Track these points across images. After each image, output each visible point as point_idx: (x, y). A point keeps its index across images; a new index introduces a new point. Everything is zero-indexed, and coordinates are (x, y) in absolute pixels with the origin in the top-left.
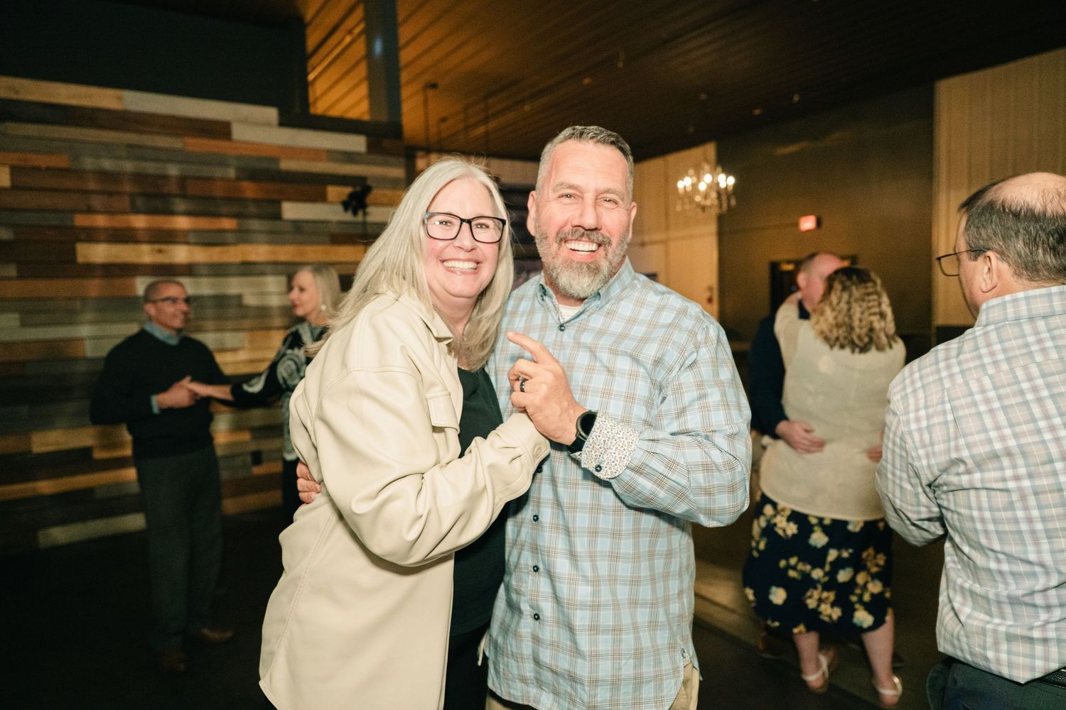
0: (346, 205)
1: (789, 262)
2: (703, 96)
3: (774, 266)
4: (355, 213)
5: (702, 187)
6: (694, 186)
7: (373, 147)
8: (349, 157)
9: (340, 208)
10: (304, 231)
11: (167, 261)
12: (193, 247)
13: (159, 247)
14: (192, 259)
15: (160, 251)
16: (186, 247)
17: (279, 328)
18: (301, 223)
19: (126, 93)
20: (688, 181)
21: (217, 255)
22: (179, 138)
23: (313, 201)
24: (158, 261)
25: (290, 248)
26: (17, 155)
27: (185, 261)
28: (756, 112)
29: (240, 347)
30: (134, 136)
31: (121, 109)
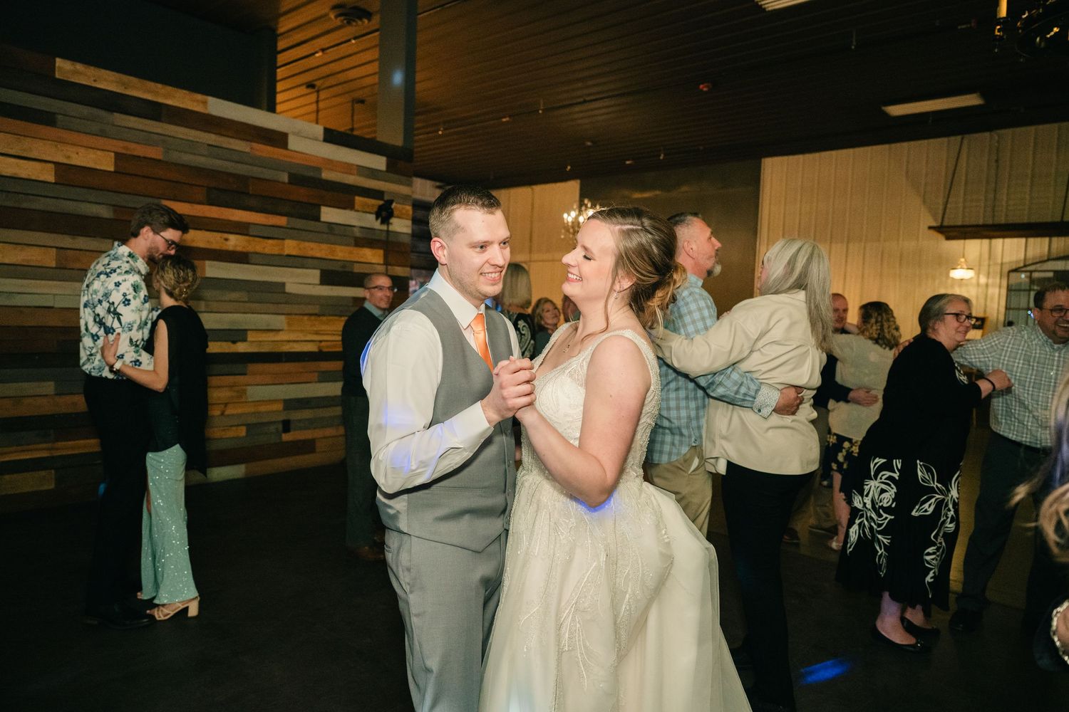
0: (378, 215)
2: (589, 144)
4: (382, 222)
6: (576, 218)
7: (391, 167)
8: (372, 173)
9: (373, 217)
10: (335, 233)
11: (231, 248)
12: (251, 238)
13: (226, 236)
14: (250, 249)
15: (226, 240)
16: (247, 238)
17: (311, 315)
18: (333, 226)
19: (211, 100)
20: (573, 214)
21: (269, 247)
22: (248, 143)
23: (344, 208)
24: (224, 248)
25: (324, 246)
26: (121, 144)
27: (244, 250)
28: (628, 162)
29: (281, 328)
30: (213, 136)
31: (206, 112)
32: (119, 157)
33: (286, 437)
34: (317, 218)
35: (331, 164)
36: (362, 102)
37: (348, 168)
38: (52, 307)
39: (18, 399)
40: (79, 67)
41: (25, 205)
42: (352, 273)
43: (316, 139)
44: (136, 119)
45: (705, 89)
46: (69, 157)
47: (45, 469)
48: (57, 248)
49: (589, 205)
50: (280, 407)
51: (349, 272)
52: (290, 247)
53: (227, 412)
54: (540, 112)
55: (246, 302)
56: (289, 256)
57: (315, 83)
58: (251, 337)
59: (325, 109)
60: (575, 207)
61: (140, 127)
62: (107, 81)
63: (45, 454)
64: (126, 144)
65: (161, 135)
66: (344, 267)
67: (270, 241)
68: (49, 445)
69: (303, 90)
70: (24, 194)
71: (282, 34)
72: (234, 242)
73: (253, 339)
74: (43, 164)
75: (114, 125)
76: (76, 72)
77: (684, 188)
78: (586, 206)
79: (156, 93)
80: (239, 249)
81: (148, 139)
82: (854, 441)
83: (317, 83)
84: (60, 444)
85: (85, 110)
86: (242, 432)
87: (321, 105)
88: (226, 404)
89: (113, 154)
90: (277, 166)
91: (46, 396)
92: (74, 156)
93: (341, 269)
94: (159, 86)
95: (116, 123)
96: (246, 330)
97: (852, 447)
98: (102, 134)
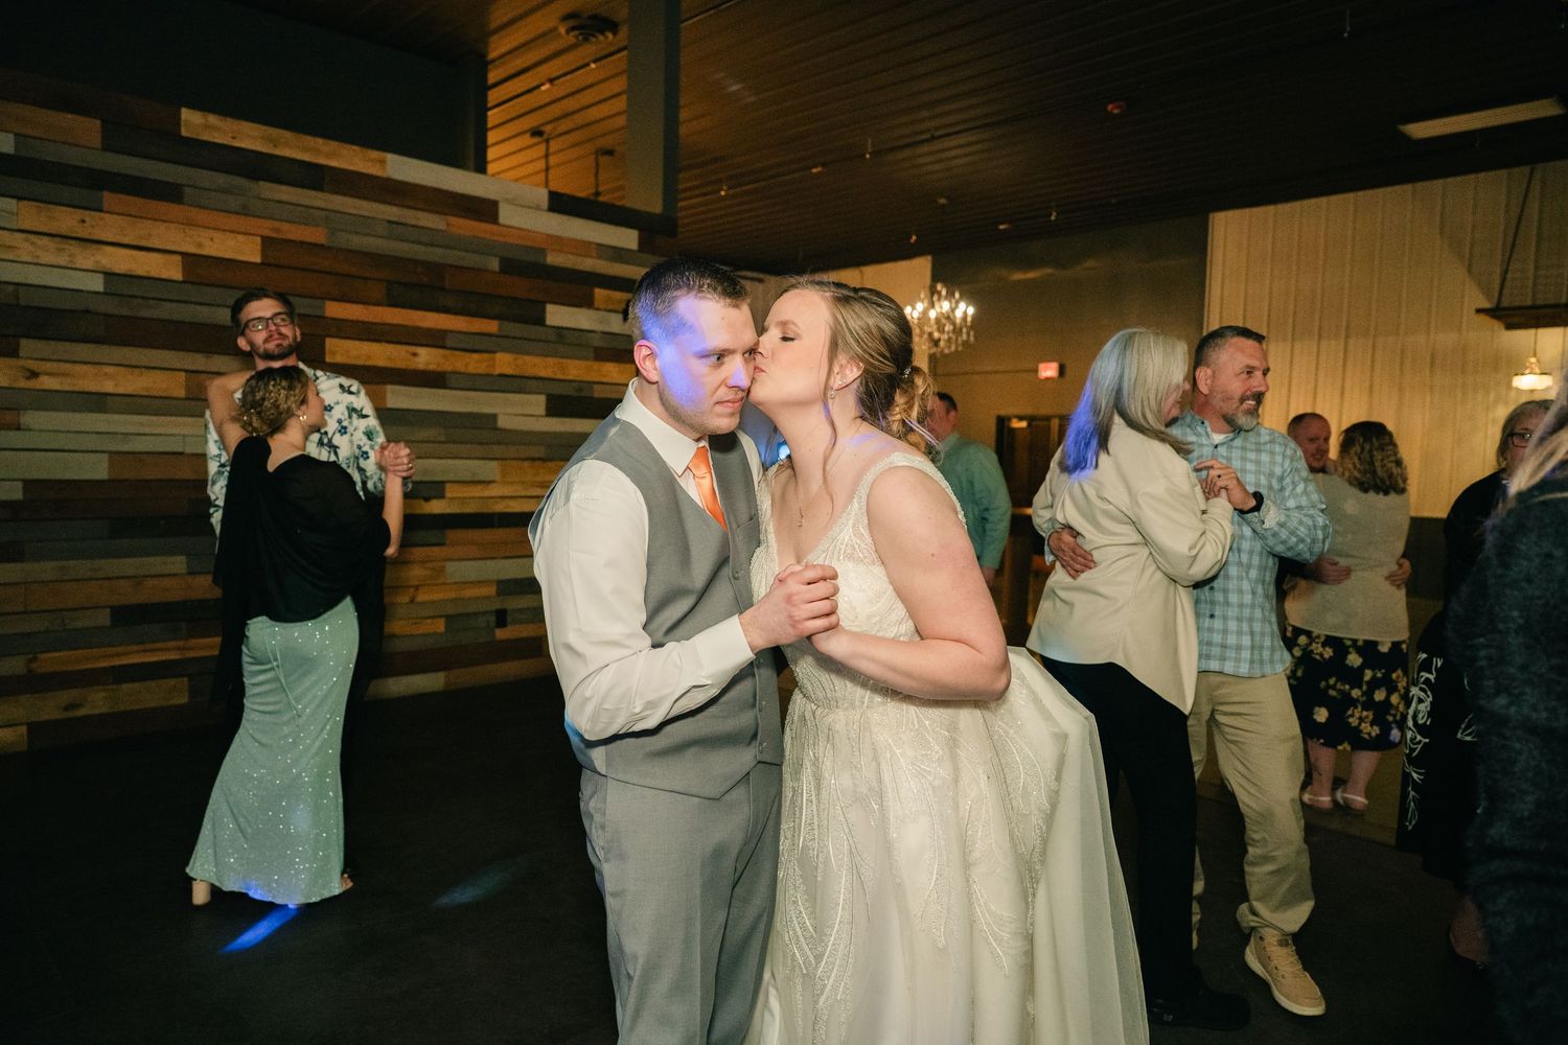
1: (1021, 418)
2: (943, 201)
3: (1002, 422)
5: (933, 314)
6: (925, 312)
7: (645, 244)
8: (618, 254)
9: (620, 318)
10: (567, 342)
11: (421, 367)
12: (447, 352)
13: (413, 349)
14: (447, 367)
15: (415, 355)
16: (442, 351)
17: (534, 459)
18: (564, 331)
19: (390, 157)
20: (920, 307)
21: (474, 363)
22: (443, 217)
23: (581, 306)
24: (412, 366)
25: (551, 361)
26: (269, 224)
27: (439, 369)
28: (1002, 227)
29: (491, 479)
30: (395, 210)
31: (385, 175)
32: (267, 242)
33: (500, 634)
34: (540, 321)
35: (559, 242)
36: (610, 153)
37: (584, 248)
38: (181, 453)
39: (137, 580)
40: (213, 119)
41: (145, 313)
42: (591, 398)
43: (538, 208)
44: (290, 189)
45: (1116, 111)
46: (200, 245)
47: (174, 676)
48: (186, 371)
49: (944, 293)
50: (492, 590)
51: (585, 397)
52: (504, 363)
53: (420, 598)
54: (868, 156)
55: (442, 442)
56: (501, 375)
57: (543, 128)
58: (451, 490)
59: (558, 165)
60: (922, 296)
61: (294, 200)
62: (250, 137)
63: (173, 656)
64: (277, 224)
65: (323, 209)
66: (580, 390)
67: (476, 356)
68: (181, 643)
69: (527, 140)
70: (142, 298)
71: (493, 61)
72: (425, 358)
73: (455, 495)
74: (168, 256)
75: (260, 198)
76: (207, 127)
77: (1090, 263)
78: (939, 293)
79: (318, 152)
80: (432, 367)
81: (306, 216)
82: (1314, 635)
83: (547, 129)
84: (193, 642)
85: (221, 179)
86: (440, 626)
87: (553, 160)
88: (417, 588)
89: (259, 239)
90: (483, 247)
91: (174, 575)
92: (207, 243)
93: (575, 394)
94: (320, 141)
95: (262, 196)
96: (442, 483)
97: (1310, 644)
98: (245, 212)
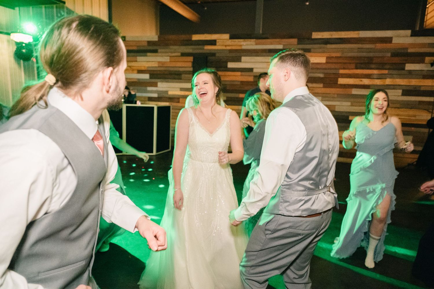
0: (432, 64)
9: (429, 65)
11: (363, 84)
12: (371, 79)
13: (361, 79)
14: (371, 83)
15: (361, 81)
17: (395, 108)
18: (411, 71)
19: (361, 32)
21: (379, 82)
22: (375, 44)
27: (368, 84)
31: (358, 37)
35: (413, 45)
37: (423, 45)
40: (318, 33)
43: (407, 36)
44: (334, 45)
52: (389, 81)
56: (388, 85)
64: (330, 54)
65: (342, 48)
79: (342, 35)
81: (337, 51)
85: (319, 46)
89: (326, 57)
90: (387, 50)
93: (414, 89)
94: (342, 32)
95: (328, 48)
98: (324, 52)
